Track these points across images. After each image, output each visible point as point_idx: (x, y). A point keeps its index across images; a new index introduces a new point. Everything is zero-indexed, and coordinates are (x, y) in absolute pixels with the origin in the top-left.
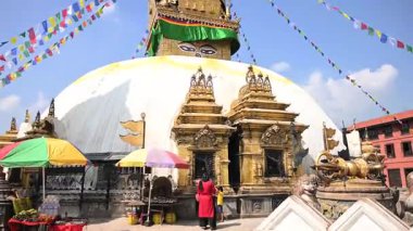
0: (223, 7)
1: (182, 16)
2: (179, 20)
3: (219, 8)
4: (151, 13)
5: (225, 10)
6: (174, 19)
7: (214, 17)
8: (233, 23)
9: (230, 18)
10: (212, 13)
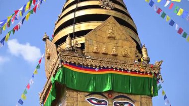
0: (139, 48)
1: (89, 62)
2: (86, 67)
3: (134, 50)
4: (49, 58)
5: (141, 52)
6: (80, 66)
7: (129, 60)
8: (152, 67)
9: (148, 61)
10: (126, 56)
